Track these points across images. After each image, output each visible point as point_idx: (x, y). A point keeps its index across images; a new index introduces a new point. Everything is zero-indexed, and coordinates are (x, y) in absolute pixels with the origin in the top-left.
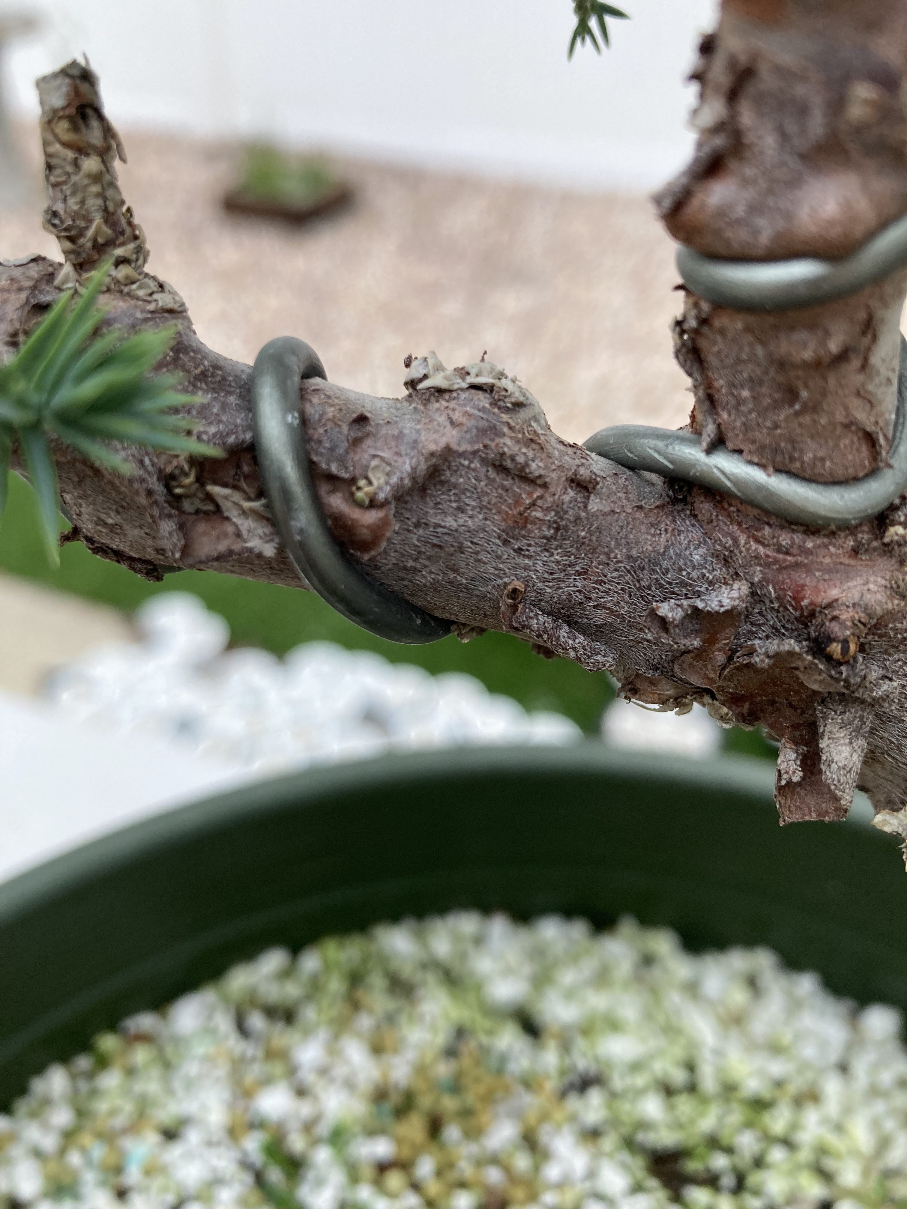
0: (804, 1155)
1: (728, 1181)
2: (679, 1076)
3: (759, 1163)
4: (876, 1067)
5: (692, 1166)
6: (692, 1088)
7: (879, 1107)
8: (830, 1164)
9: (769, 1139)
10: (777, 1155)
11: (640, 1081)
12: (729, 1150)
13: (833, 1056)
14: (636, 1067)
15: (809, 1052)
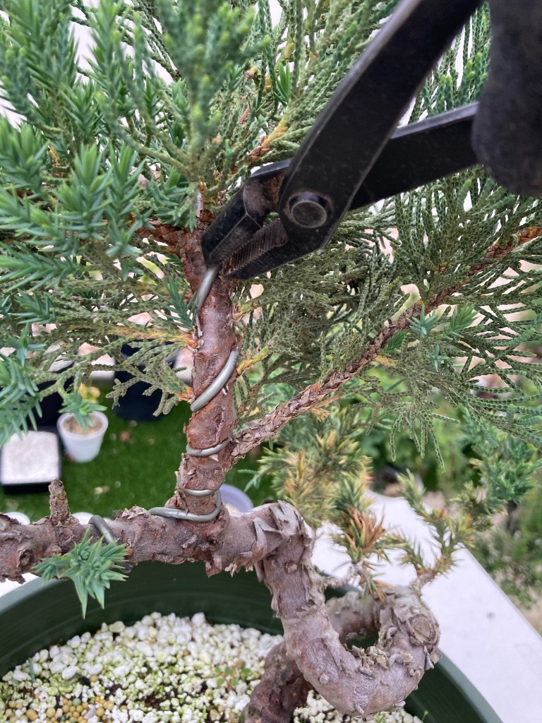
0: (191, 673)
1: (173, 694)
2: (144, 670)
3: (179, 683)
4: (202, 635)
5: (159, 696)
6: (150, 670)
7: (207, 645)
8: (199, 672)
9: (179, 674)
10: (184, 677)
11: (131, 679)
12: (170, 684)
13: (189, 637)
14: (127, 676)
15: (181, 639)
